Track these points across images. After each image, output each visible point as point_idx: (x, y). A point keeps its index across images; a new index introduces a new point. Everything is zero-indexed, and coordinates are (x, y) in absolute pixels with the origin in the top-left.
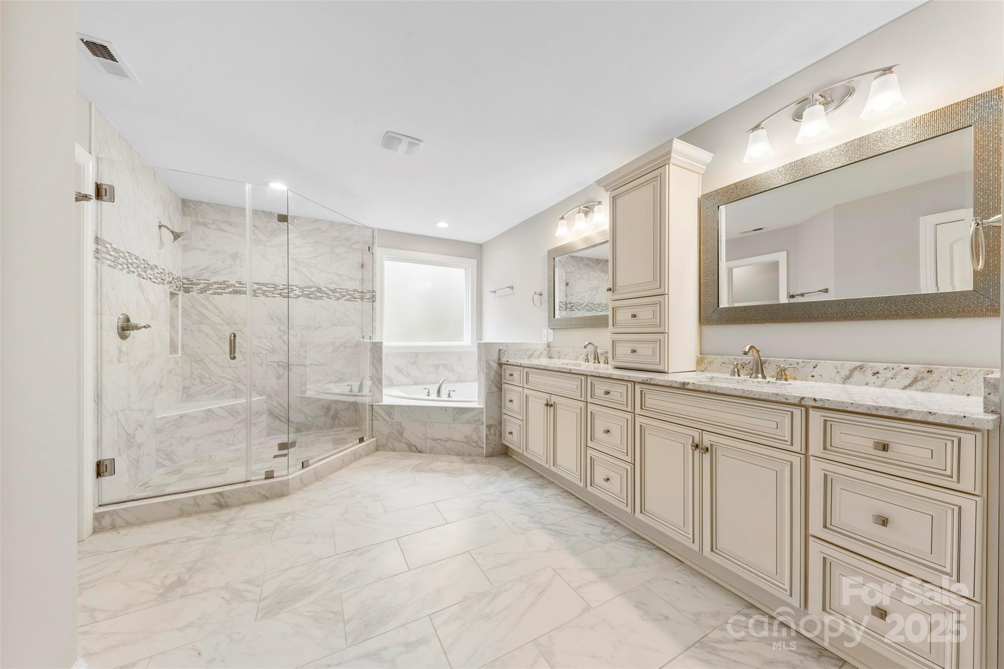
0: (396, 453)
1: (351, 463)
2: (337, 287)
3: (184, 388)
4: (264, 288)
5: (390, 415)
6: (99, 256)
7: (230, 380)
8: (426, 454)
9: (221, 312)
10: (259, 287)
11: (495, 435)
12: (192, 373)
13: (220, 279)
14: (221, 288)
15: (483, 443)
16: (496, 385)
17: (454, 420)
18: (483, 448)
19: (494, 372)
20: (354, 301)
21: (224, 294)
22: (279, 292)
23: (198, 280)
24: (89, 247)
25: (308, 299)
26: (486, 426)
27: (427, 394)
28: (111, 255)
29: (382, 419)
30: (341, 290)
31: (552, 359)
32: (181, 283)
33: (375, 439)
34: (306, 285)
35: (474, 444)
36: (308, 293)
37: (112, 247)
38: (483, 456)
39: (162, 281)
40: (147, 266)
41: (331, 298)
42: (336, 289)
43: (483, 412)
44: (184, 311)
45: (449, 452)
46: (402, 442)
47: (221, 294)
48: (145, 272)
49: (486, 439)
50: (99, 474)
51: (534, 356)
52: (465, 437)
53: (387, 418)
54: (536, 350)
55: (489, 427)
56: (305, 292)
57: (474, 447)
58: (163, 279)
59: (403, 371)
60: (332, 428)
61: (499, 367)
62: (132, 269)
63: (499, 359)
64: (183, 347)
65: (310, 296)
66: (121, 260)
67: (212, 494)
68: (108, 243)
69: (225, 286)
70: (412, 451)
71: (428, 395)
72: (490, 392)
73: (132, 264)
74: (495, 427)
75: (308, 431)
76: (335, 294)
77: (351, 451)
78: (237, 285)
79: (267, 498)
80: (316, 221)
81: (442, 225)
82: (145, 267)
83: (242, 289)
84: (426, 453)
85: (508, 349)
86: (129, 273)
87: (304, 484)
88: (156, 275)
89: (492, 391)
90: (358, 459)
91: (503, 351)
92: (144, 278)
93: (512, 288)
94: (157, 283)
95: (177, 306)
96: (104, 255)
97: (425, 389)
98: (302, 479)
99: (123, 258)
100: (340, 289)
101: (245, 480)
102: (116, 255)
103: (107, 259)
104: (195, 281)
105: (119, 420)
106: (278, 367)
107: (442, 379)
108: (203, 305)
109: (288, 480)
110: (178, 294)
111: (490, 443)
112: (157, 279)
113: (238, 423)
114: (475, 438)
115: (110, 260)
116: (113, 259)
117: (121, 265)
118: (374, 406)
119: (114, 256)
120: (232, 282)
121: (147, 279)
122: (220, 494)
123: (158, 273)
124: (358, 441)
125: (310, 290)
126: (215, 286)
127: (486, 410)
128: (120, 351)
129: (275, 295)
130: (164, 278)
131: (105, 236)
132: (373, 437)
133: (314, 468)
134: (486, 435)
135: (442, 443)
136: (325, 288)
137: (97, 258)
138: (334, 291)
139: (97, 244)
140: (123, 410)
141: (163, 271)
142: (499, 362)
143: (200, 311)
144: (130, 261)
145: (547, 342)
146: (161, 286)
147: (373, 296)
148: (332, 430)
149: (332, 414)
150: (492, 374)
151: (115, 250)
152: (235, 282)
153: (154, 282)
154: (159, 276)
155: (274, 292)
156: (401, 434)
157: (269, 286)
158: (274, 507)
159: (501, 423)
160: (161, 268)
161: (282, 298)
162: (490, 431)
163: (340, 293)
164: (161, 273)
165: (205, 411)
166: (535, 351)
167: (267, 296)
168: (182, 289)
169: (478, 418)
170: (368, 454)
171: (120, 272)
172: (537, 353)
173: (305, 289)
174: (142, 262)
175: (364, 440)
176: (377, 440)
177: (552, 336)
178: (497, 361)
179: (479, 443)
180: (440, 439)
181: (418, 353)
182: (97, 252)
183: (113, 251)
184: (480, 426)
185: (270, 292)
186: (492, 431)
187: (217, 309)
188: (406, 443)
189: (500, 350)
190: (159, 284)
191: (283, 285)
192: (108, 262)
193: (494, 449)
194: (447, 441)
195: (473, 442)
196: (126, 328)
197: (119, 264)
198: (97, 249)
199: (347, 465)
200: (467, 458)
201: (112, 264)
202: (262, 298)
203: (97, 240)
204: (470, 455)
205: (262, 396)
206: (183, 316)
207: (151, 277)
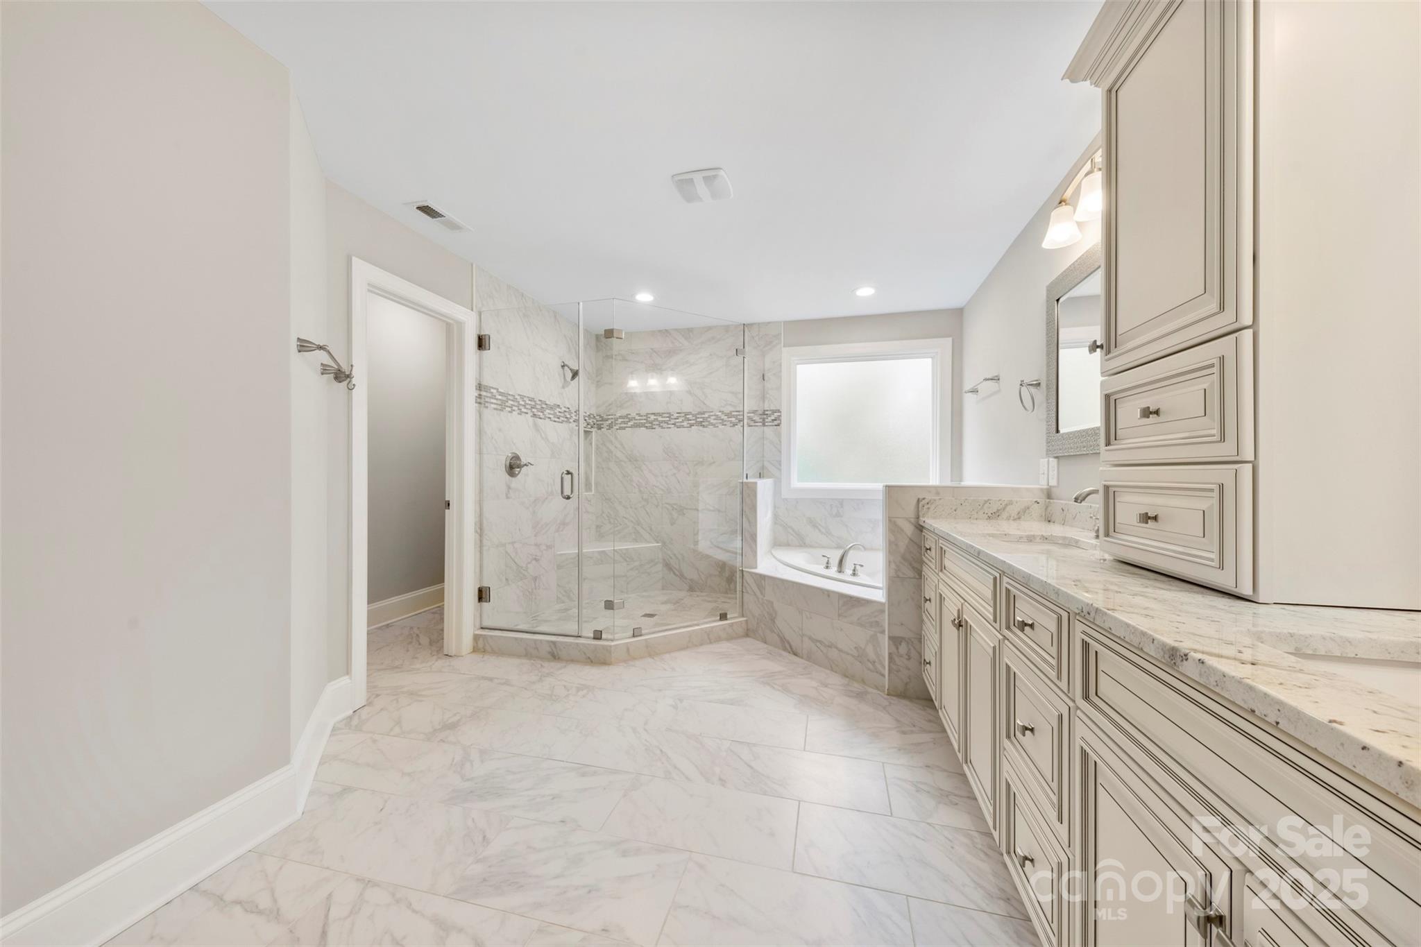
0: (766, 646)
1: (701, 645)
2: (732, 409)
3: (597, 526)
4: (660, 419)
5: (761, 588)
6: (482, 401)
7: (632, 521)
8: (801, 660)
9: (624, 448)
10: (655, 417)
11: (909, 659)
12: (603, 512)
13: (624, 412)
14: (624, 423)
15: (884, 668)
16: (911, 564)
17: (839, 615)
18: (883, 675)
19: (907, 541)
20: (755, 426)
21: (627, 429)
22: (673, 421)
23: (607, 415)
24: (470, 393)
25: (701, 428)
26: (890, 638)
27: (825, 565)
28: (497, 399)
29: (752, 593)
30: (737, 413)
31: (1051, 523)
32: (595, 421)
33: (745, 619)
34: (699, 410)
35: (870, 666)
36: (701, 420)
37: (498, 392)
38: (884, 691)
39: (566, 420)
40: (544, 406)
41: (725, 425)
42: (731, 412)
43: (884, 611)
44: (597, 448)
45: (832, 666)
46: (774, 631)
47: (624, 428)
48: (542, 412)
49: (889, 663)
50: (480, 599)
51: (1005, 515)
52: (855, 648)
53: (758, 593)
54: (1011, 503)
55: (895, 640)
56: (698, 420)
57: (869, 669)
58: (566, 418)
59: (820, 527)
60: (726, 593)
61: (919, 532)
62: (524, 410)
63: (918, 518)
64: (596, 484)
65: (703, 424)
66: (510, 402)
67: (548, 641)
68: (493, 388)
69: (627, 420)
70: (785, 649)
71: (827, 567)
72: (898, 577)
73: (524, 406)
74: (908, 643)
75: (702, 592)
76: (730, 419)
77: (702, 629)
78: (637, 417)
79: (592, 662)
80: (709, 328)
81: (866, 292)
82: (542, 408)
83: (642, 421)
84: (802, 658)
85: (937, 498)
86: (521, 414)
87: (630, 656)
88: (558, 414)
89: (901, 575)
90: (715, 642)
91: (926, 501)
92: (541, 418)
93: (996, 379)
94: (559, 422)
95: (591, 444)
96: (487, 400)
97: (824, 556)
98: (628, 650)
99: (512, 400)
100: (737, 411)
101: (576, 634)
102: (504, 399)
103: (492, 403)
104: (605, 417)
105: (507, 552)
106: (673, 510)
107: (853, 542)
108: (611, 442)
109: (611, 646)
110: (592, 432)
111: (898, 671)
112: (559, 418)
113: (632, 569)
114: (872, 656)
115: (495, 404)
116: (499, 402)
117: (510, 407)
118: (744, 573)
119: (500, 400)
120: (633, 415)
121: (545, 419)
122: (554, 643)
123: (560, 412)
124: (719, 618)
125: (703, 416)
126: (620, 420)
127: (889, 609)
128: (509, 488)
129: (669, 426)
130: (568, 416)
131: (487, 382)
132: (743, 616)
133: (646, 640)
134: (890, 654)
135: (822, 648)
136: (720, 412)
137: (480, 403)
138: (729, 415)
139: (480, 390)
140: (513, 543)
141: (567, 410)
142: (918, 522)
143: (608, 448)
144: (523, 403)
145: (1045, 487)
146: (565, 425)
147: (778, 418)
148: (726, 595)
149: (727, 575)
150: (903, 544)
151: (501, 394)
152: (635, 414)
153: (555, 421)
154: (562, 415)
155: (669, 422)
156: (773, 620)
157: (664, 415)
158: (591, 674)
159: (921, 639)
160: (565, 407)
161: (676, 428)
162: (897, 649)
163: (736, 417)
164: (565, 411)
165: (599, 552)
166: (1006, 505)
167: (662, 428)
168: (595, 426)
169: (877, 619)
170: (730, 638)
171: (509, 414)
172: (1013, 510)
173: (698, 416)
174: (539, 403)
175: (728, 616)
176: (747, 621)
177: (1056, 472)
178: (913, 520)
179: (879, 666)
180: (820, 642)
181: (843, 500)
182: (480, 398)
183: (500, 395)
184: (879, 635)
185: (665, 422)
186: (903, 649)
187: (622, 445)
188: (778, 635)
189: (918, 501)
190: (562, 423)
191: (678, 413)
192: (495, 406)
193: (906, 684)
194: (829, 646)
195: (868, 660)
196: (513, 467)
197: (507, 406)
198: (480, 395)
199: (696, 646)
200: (856, 685)
201: (499, 407)
202: (658, 429)
203: (480, 387)
204: (863, 681)
205: (658, 543)
206: (597, 454)
207: (551, 416)
